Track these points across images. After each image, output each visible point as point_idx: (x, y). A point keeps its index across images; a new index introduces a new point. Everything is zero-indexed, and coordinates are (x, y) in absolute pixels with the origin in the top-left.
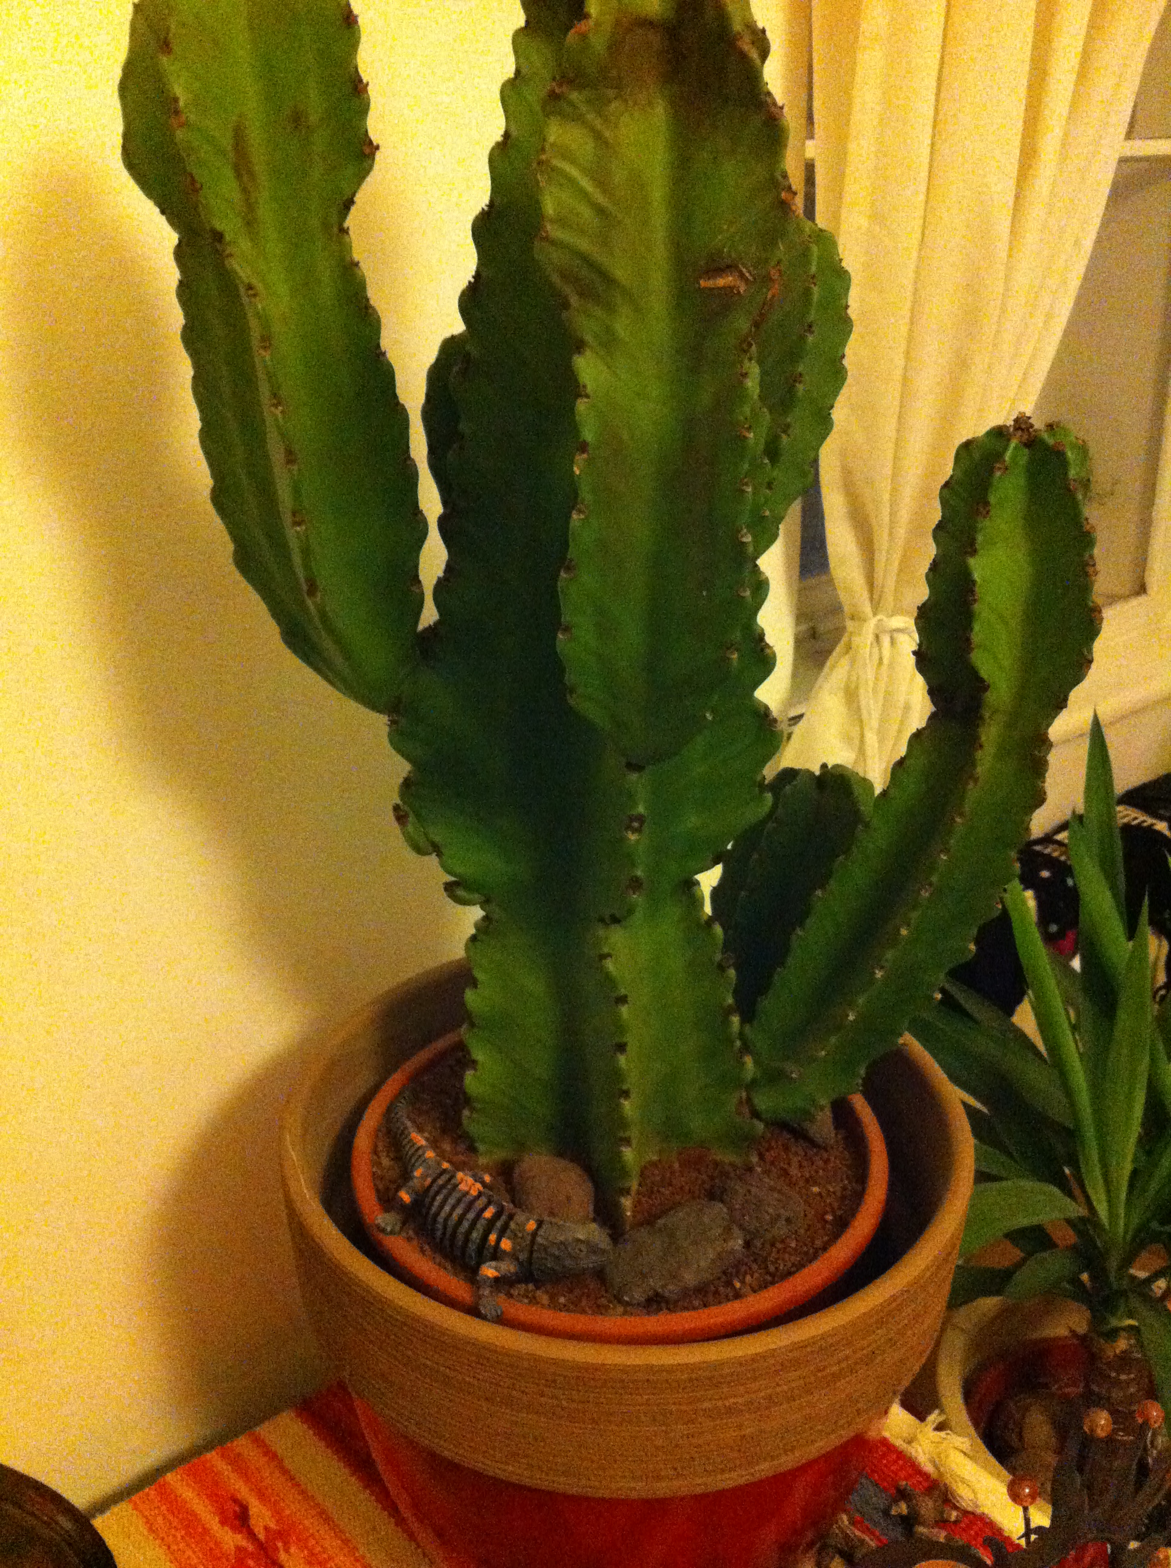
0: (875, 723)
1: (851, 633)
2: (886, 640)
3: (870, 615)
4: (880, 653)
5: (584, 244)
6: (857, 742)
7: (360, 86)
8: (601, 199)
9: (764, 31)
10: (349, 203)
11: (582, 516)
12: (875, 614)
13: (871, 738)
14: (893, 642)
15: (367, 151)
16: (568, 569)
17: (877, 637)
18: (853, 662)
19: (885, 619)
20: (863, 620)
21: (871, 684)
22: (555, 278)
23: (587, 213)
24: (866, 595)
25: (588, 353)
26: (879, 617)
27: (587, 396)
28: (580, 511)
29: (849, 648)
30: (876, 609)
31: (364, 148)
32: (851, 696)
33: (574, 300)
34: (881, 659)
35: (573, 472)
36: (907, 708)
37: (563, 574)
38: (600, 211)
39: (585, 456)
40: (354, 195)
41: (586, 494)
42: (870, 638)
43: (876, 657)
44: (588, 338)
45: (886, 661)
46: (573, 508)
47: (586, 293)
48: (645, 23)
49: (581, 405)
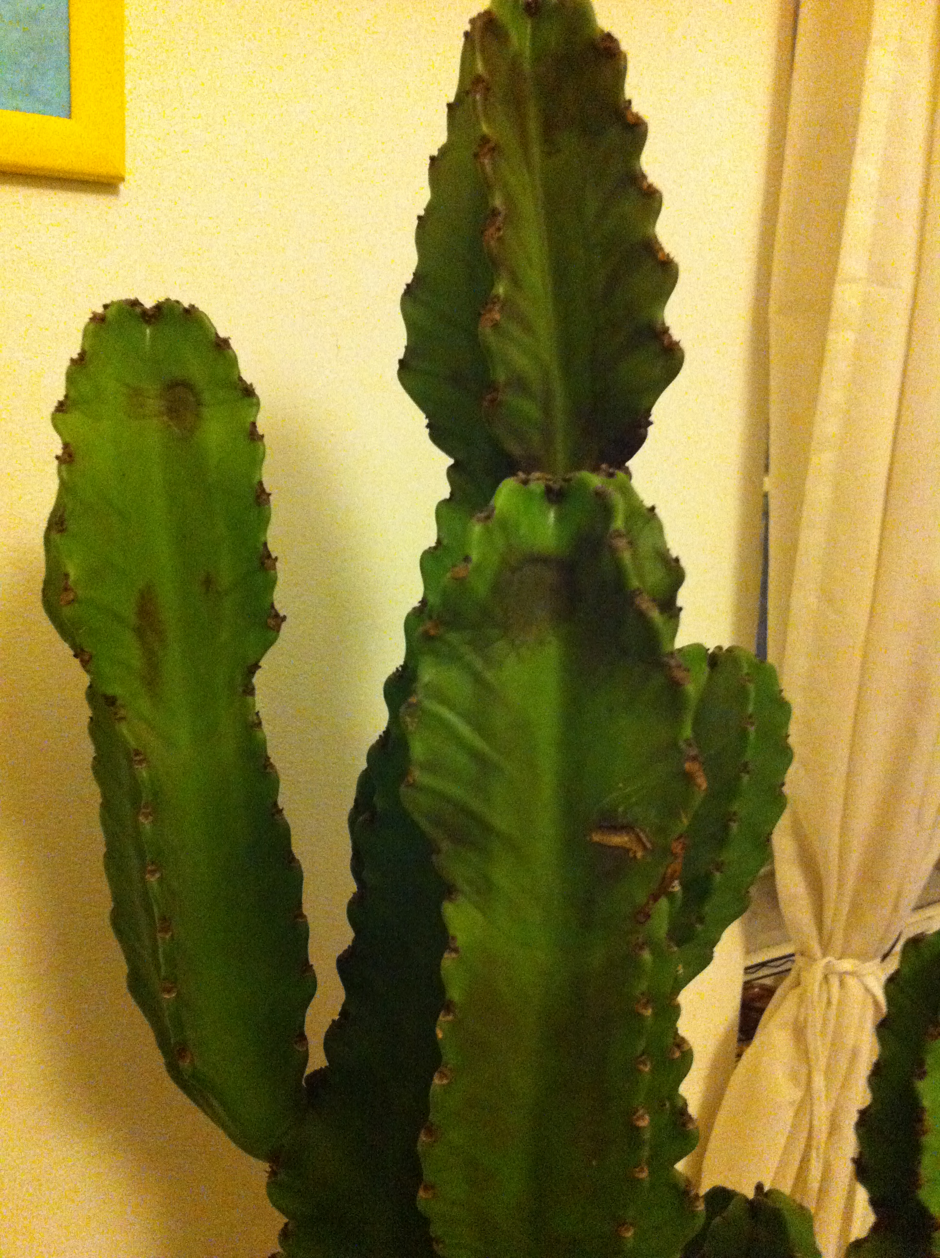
0: (822, 1063)
1: (800, 968)
2: (835, 981)
3: (819, 954)
4: (829, 992)
5: (455, 790)
6: (803, 1081)
7: (268, 562)
8: (479, 743)
9: (677, 560)
10: (256, 666)
11: (445, 1082)
12: (824, 955)
13: (819, 1081)
14: (842, 984)
15: (271, 622)
16: (430, 1132)
17: (826, 978)
18: (801, 1000)
19: (835, 962)
20: (812, 959)
21: (819, 1026)
22: (424, 824)
23: (462, 759)
24: (814, 933)
25: (461, 899)
26: (828, 959)
27: (456, 950)
28: (443, 1075)
29: (798, 984)
30: (826, 949)
31: (269, 621)
32: (799, 1032)
33: (445, 845)
34: (829, 1003)
35: (435, 1035)
36: (855, 1054)
37: (423, 1138)
38: (477, 756)
39: (450, 1018)
40: (259, 661)
41: (450, 1056)
42: (819, 976)
43: (825, 996)
44: (460, 883)
45: (835, 1001)
46: (435, 1069)
47: (459, 838)
48: (537, 559)
49: (448, 961)
